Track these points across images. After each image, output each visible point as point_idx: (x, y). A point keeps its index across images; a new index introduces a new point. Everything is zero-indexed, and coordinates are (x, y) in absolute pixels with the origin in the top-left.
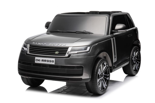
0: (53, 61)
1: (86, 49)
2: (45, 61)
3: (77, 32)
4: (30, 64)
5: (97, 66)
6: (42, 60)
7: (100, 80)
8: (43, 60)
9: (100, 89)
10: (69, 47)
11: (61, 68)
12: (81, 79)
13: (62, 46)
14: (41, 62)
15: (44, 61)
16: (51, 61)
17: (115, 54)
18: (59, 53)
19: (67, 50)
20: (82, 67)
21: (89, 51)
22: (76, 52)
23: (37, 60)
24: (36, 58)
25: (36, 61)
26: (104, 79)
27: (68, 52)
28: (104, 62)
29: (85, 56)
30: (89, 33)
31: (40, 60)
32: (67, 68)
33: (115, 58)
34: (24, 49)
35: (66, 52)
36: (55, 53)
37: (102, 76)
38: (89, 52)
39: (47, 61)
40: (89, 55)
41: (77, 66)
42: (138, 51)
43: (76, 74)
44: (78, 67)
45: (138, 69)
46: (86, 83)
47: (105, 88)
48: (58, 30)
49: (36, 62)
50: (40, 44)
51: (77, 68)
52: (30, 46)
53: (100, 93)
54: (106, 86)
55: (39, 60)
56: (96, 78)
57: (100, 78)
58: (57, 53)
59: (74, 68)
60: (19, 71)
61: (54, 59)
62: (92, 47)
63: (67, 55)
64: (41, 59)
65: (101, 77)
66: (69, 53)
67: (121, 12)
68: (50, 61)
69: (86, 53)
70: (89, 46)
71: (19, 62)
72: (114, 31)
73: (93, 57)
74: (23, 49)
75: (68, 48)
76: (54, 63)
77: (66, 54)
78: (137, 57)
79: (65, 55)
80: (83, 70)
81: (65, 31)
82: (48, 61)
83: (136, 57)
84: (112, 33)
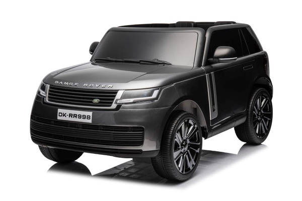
0: (88, 117)
1: (150, 94)
2: (75, 116)
3: (141, 62)
4: (48, 122)
5: (173, 128)
7: (181, 153)
8: (70, 115)
9: (180, 171)
10: (118, 90)
11: (103, 130)
12: (141, 151)
13: (107, 88)
14: (67, 118)
17: (213, 104)
18: (100, 102)
19: (115, 96)
20: (142, 129)
21: (157, 98)
22: (132, 100)
23: (60, 114)
24: (60, 110)
25: (59, 116)
26: (188, 151)
27: (117, 100)
28: (188, 120)
29: (147, 107)
30: (164, 64)
31: (66, 115)
32: (115, 131)
33: (214, 110)
34: (41, 93)
35: (113, 100)
36: (92, 102)
37: (185, 146)
38: (156, 101)
39: (77, 117)
40: (157, 106)
41: (133, 127)
42: (266, 97)
43: (130, 142)
44: (134, 129)
45: (268, 132)
46: (152, 158)
47: (191, 168)
48: (109, 58)
49: (59, 118)
50: (67, 84)
51: (133, 131)
52: (50, 88)
53: (180, 178)
54: (194, 164)
55: (64, 115)
56: (171, 150)
57: (179, 149)
58: (96, 101)
59: (127, 131)
60: (31, 134)
61: (90, 114)
62: (163, 90)
63: (114, 106)
64: (68, 112)
65: (182, 148)
66: (118, 102)
67: (234, 23)
68: (84, 117)
69: (151, 103)
70: (157, 88)
71: (32, 117)
72: (212, 59)
73: (164, 109)
74: (39, 92)
75: (116, 93)
76: (90, 121)
77: (112, 103)
78: (265, 110)
79: (110, 106)
80: (143, 134)
81: (121, 60)
82: (80, 117)
83: (261, 108)
84: (208, 63)
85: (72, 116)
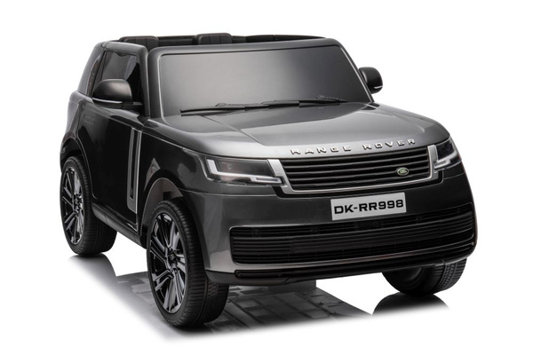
0: (399, 204)
2: (373, 206)
4: (305, 230)
6: (360, 205)
8: (362, 207)
11: (424, 221)
14: (357, 214)
15: (368, 208)
16: (393, 204)
18: (411, 173)
23: (340, 210)
24: (335, 202)
25: (336, 212)
31: (352, 208)
35: (427, 164)
41: (463, 206)
49: (335, 217)
50: (327, 149)
55: (348, 209)
61: (401, 196)
63: (435, 175)
64: (355, 201)
66: (435, 167)
68: (391, 204)
75: (426, 151)
76: (403, 210)
82: (383, 205)
85: (365, 209)
